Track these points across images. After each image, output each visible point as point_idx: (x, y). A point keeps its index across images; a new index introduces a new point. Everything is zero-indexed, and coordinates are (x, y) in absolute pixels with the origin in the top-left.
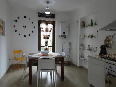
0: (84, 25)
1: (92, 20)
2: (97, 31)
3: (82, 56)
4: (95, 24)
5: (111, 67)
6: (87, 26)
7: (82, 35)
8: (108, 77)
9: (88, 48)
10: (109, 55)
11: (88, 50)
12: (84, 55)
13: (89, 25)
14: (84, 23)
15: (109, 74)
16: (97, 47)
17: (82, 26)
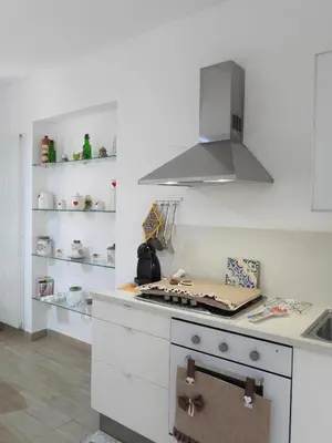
0: (50, 153)
1: (87, 137)
2: (114, 184)
3: (45, 286)
4: (103, 153)
5: (196, 339)
6: (66, 160)
7: (42, 196)
8: (190, 380)
9: (76, 254)
10: (174, 282)
11: (74, 260)
12: (53, 281)
13: (77, 158)
14: (50, 143)
15: (193, 369)
16: (113, 248)
17: (45, 158)
